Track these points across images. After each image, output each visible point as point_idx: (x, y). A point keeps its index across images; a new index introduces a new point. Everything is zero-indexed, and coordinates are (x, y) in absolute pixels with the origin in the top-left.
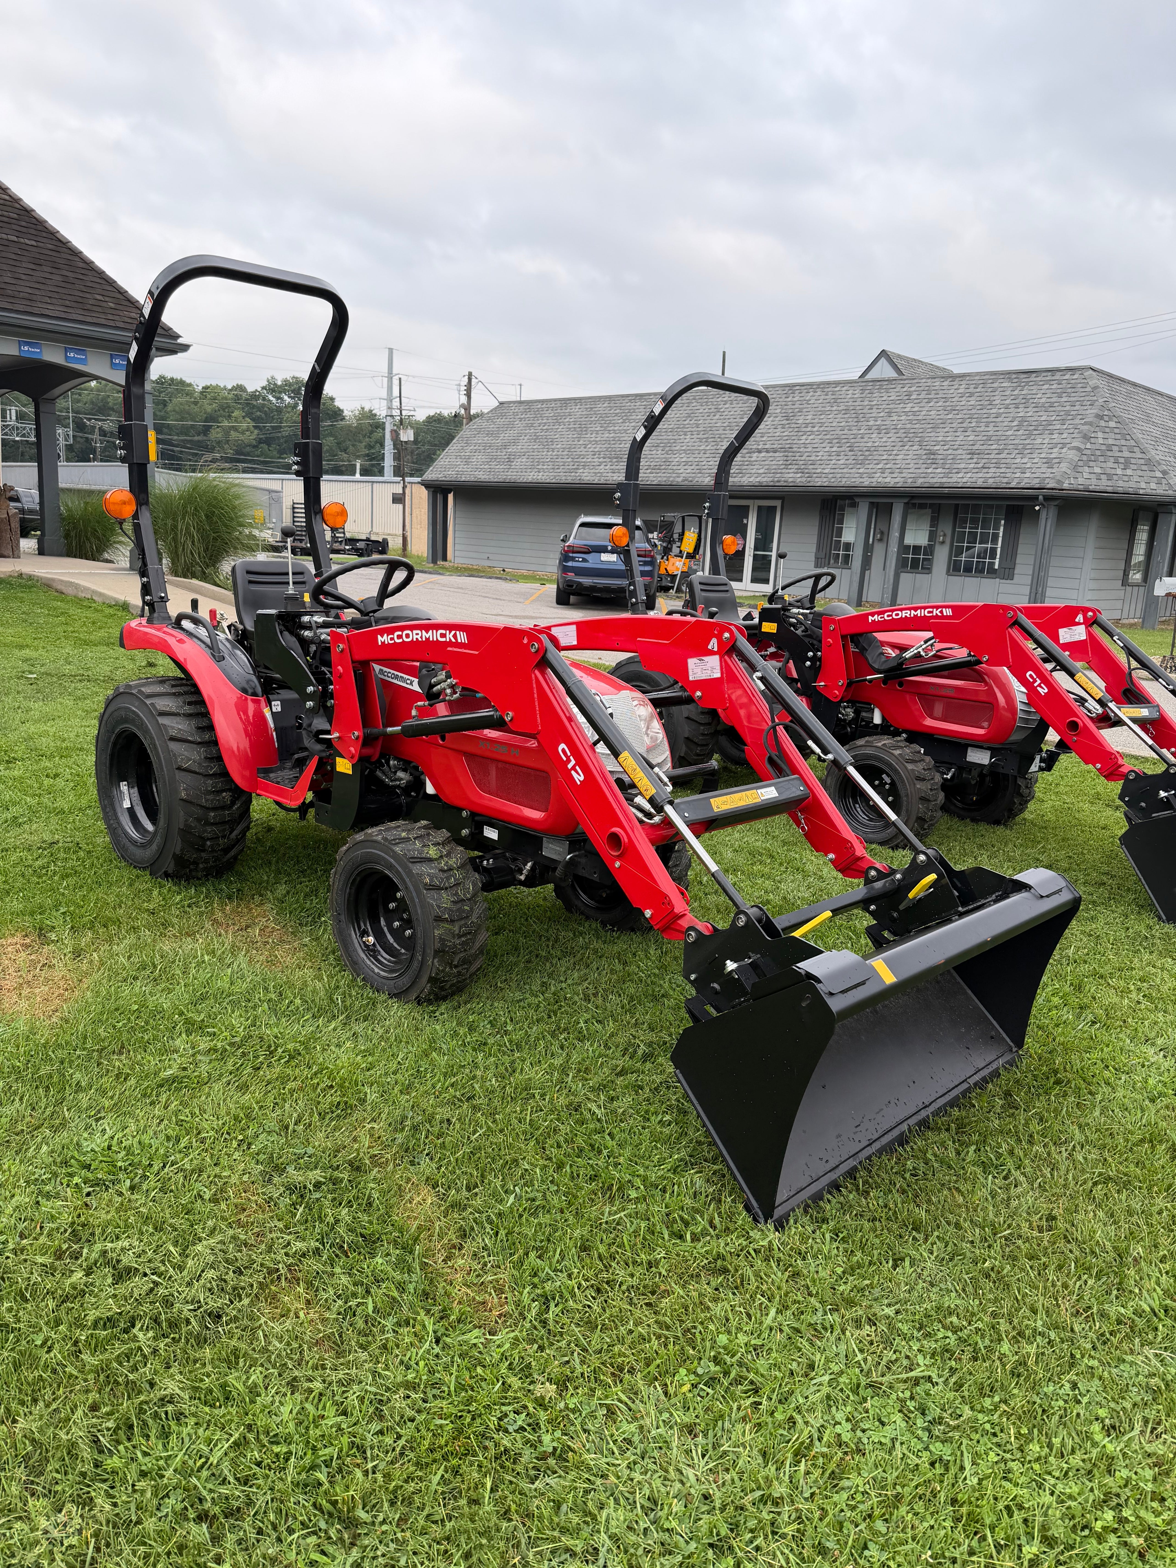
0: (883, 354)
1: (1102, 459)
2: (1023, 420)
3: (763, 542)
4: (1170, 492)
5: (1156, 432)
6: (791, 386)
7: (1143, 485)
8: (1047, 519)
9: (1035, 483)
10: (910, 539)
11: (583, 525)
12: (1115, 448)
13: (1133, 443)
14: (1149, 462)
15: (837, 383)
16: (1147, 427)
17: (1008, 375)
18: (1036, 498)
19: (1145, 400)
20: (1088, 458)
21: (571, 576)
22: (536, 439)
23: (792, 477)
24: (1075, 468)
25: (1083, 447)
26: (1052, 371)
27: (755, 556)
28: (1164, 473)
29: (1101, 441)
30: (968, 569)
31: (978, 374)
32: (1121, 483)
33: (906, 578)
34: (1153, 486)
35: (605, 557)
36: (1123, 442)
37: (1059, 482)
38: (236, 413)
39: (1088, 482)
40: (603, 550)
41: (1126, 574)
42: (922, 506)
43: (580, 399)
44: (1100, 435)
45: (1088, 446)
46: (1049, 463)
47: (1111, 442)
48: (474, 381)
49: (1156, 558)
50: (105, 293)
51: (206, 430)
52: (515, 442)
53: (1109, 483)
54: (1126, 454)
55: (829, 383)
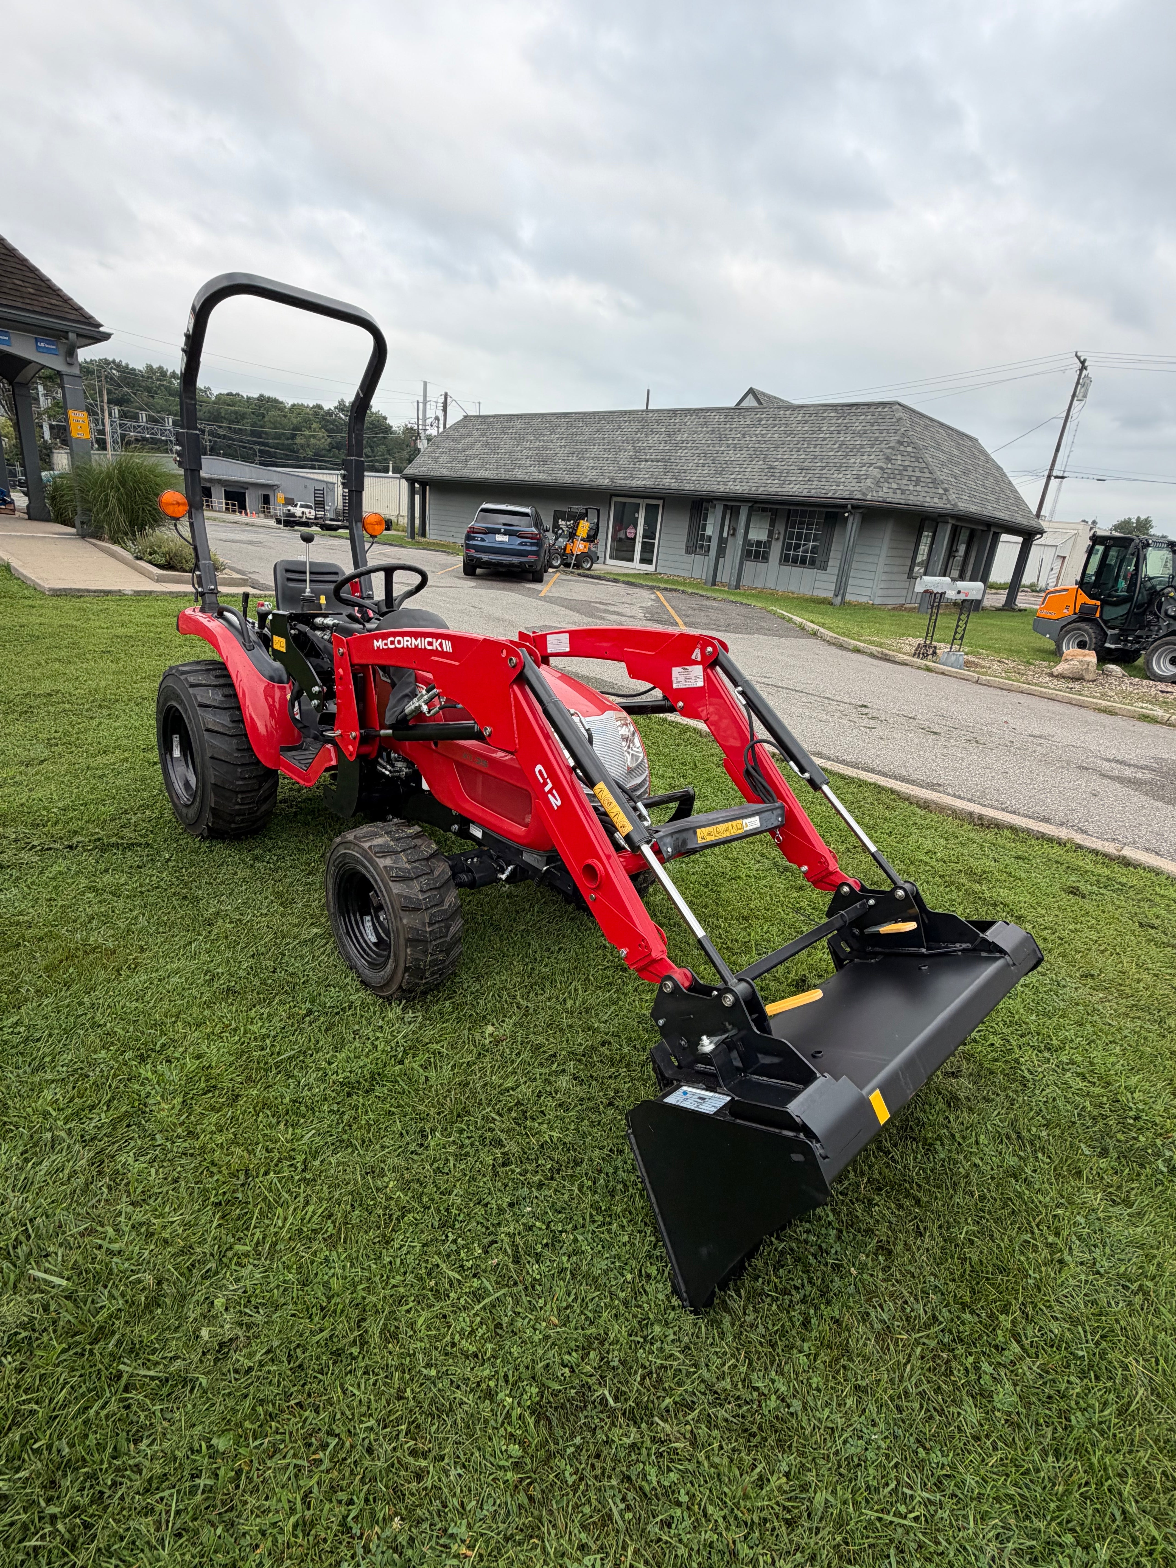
0: (751, 391)
1: (899, 477)
2: (843, 443)
3: (649, 534)
4: (948, 506)
5: (943, 457)
6: (674, 411)
7: (928, 499)
8: (853, 524)
9: (846, 494)
10: (753, 536)
11: (483, 510)
12: (910, 469)
13: (924, 465)
14: (934, 481)
15: (708, 410)
16: (936, 453)
17: (835, 407)
18: (845, 506)
19: (938, 432)
20: (888, 476)
21: (472, 552)
22: (487, 445)
23: (668, 482)
24: (877, 483)
25: (885, 466)
26: (869, 405)
27: (643, 543)
28: (946, 490)
29: (899, 462)
30: (795, 561)
31: (812, 406)
32: (911, 497)
33: (749, 565)
34: (936, 500)
35: (499, 538)
36: (916, 464)
37: (864, 494)
38: (314, 425)
39: (886, 496)
40: (497, 531)
41: (911, 569)
42: (764, 510)
43: (522, 415)
44: (899, 457)
45: (889, 466)
46: (858, 478)
47: (907, 463)
48: (449, 400)
49: (934, 558)
50: (26, 279)
51: (293, 437)
52: (471, 447)
53: (903, 497)
54: (918, 474)
55: (702, 410)
